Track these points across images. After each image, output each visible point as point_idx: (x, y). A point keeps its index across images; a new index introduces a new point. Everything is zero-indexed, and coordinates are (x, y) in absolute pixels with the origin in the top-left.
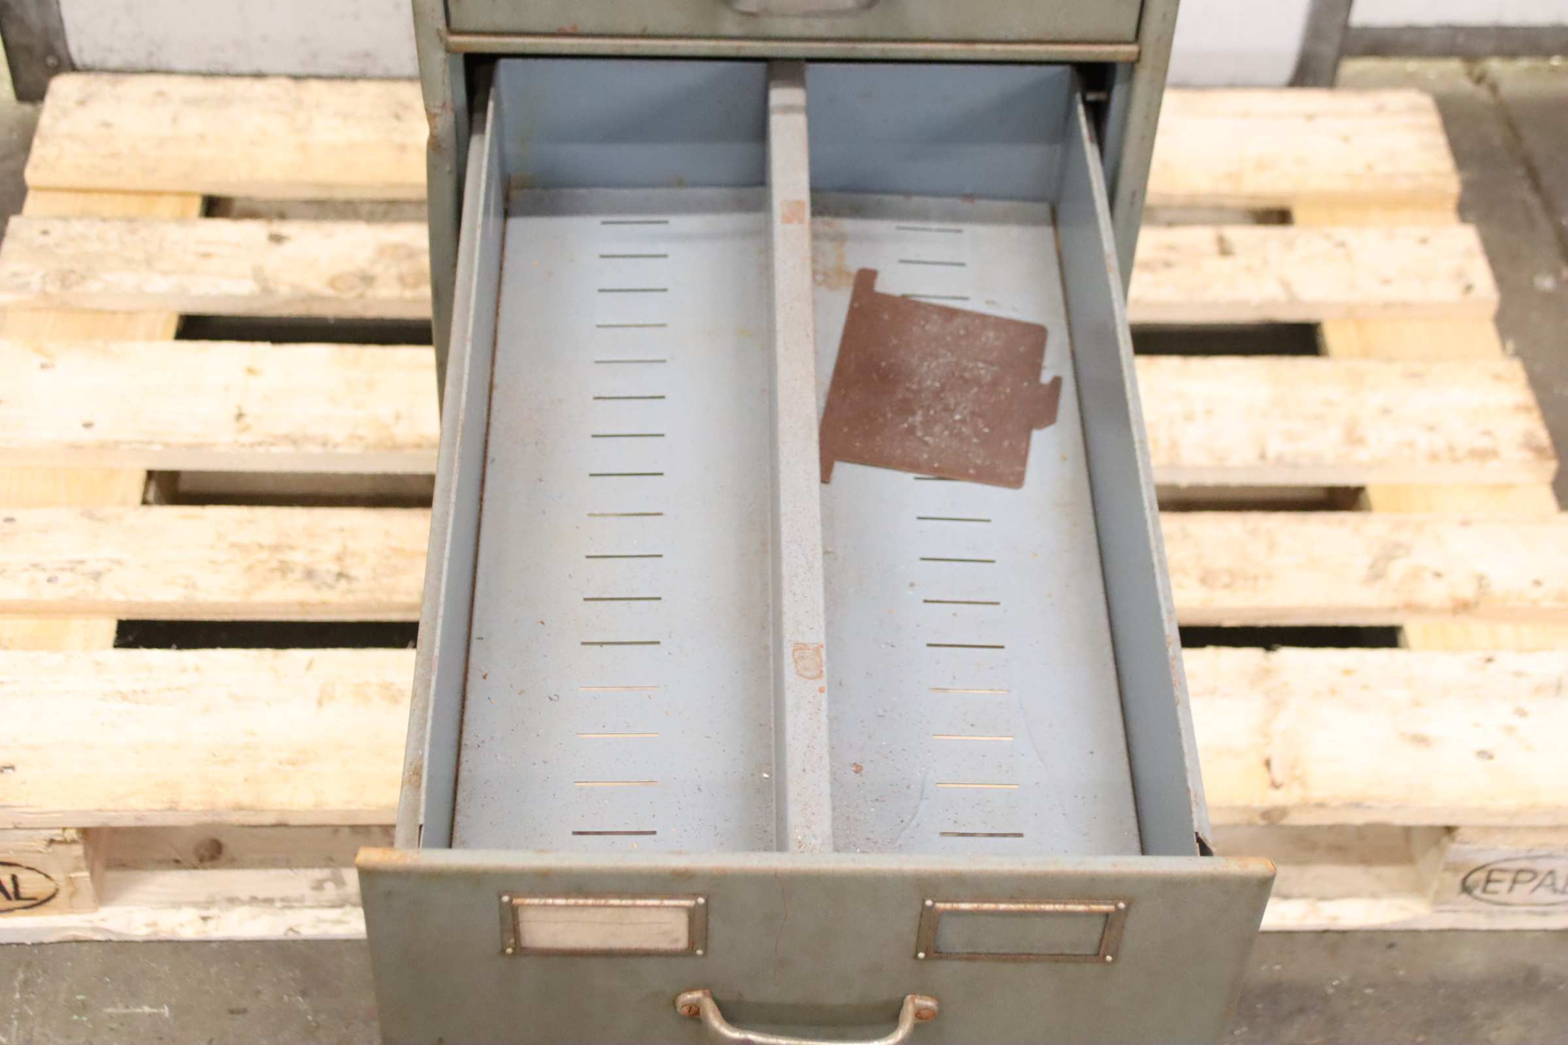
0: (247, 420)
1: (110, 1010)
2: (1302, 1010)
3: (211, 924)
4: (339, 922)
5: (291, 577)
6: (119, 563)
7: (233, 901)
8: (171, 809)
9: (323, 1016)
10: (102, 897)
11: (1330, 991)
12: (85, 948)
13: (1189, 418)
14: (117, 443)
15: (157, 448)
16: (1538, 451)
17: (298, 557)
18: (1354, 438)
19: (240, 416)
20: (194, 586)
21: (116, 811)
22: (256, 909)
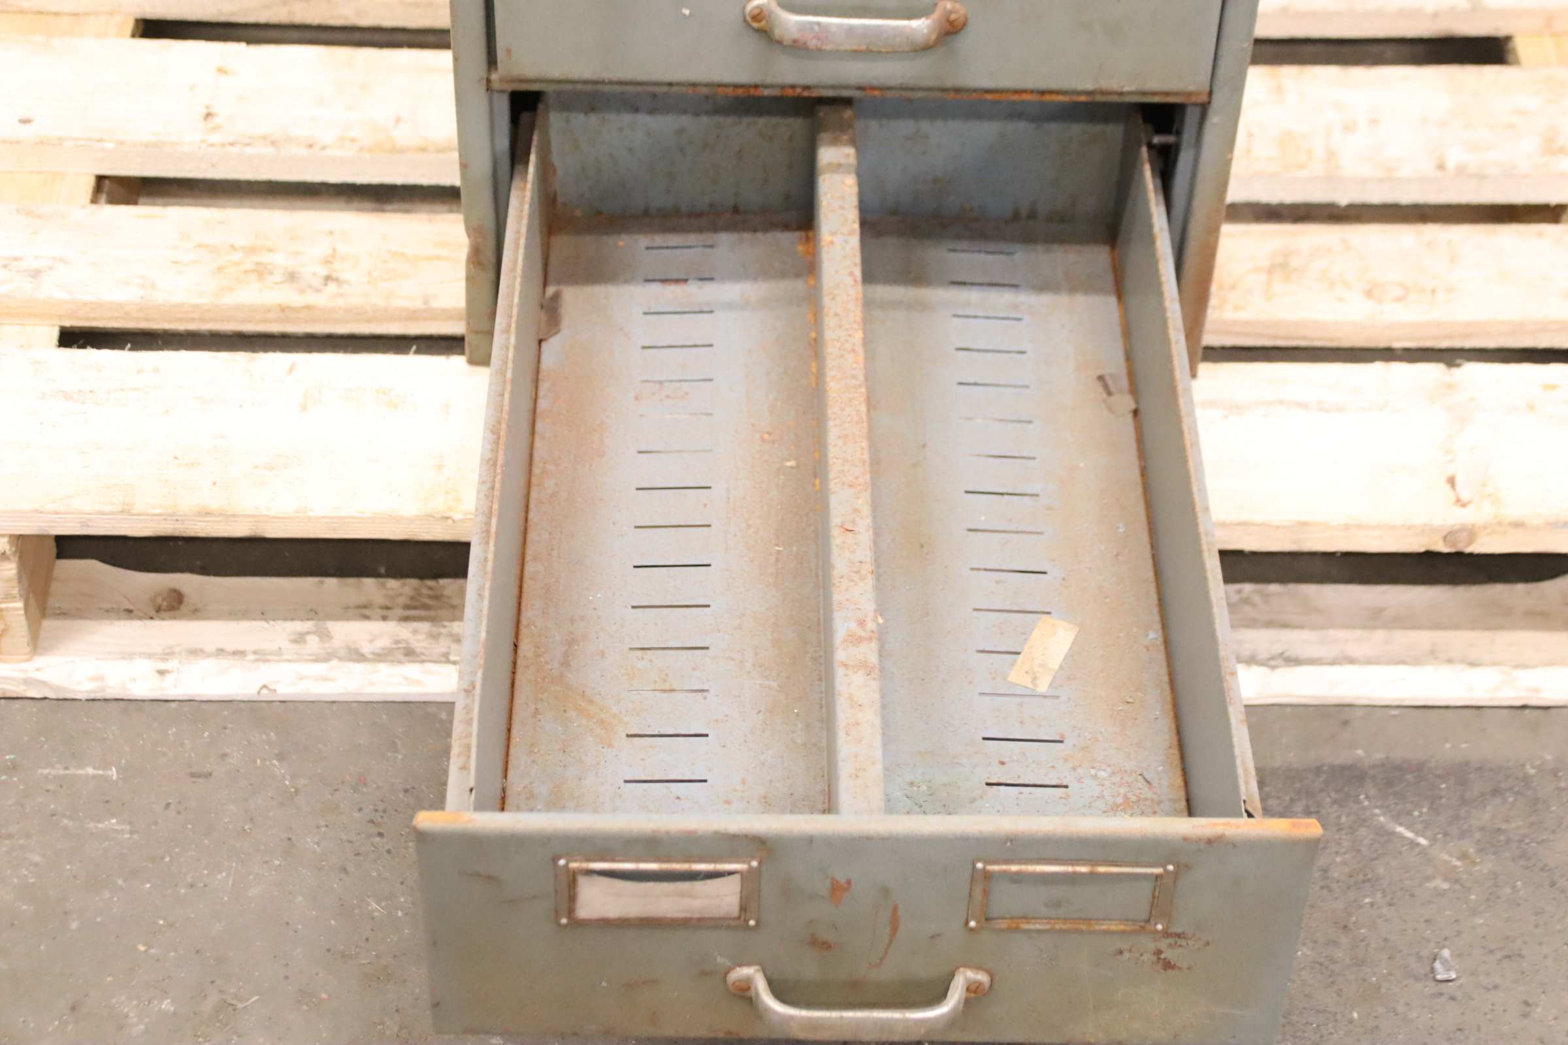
0: (217, 120)
1: (46, 771)
2: (1496, 792)
3: (169, 678)
4: (325, 679)
5: (270, 279)
6: (63, 261)
7: (196, 653)
8: (122, 512)
9: (302, 781)
10: (36, 644)
11: (1532, 772)
12: (17, 705)
13: (1349, 128)
14: (61, 140)
15: (109, 145)
17: (280, 260)
18: (1554, 148)
19: (208, 115)
21: (57, 513)
22: (224, 662)
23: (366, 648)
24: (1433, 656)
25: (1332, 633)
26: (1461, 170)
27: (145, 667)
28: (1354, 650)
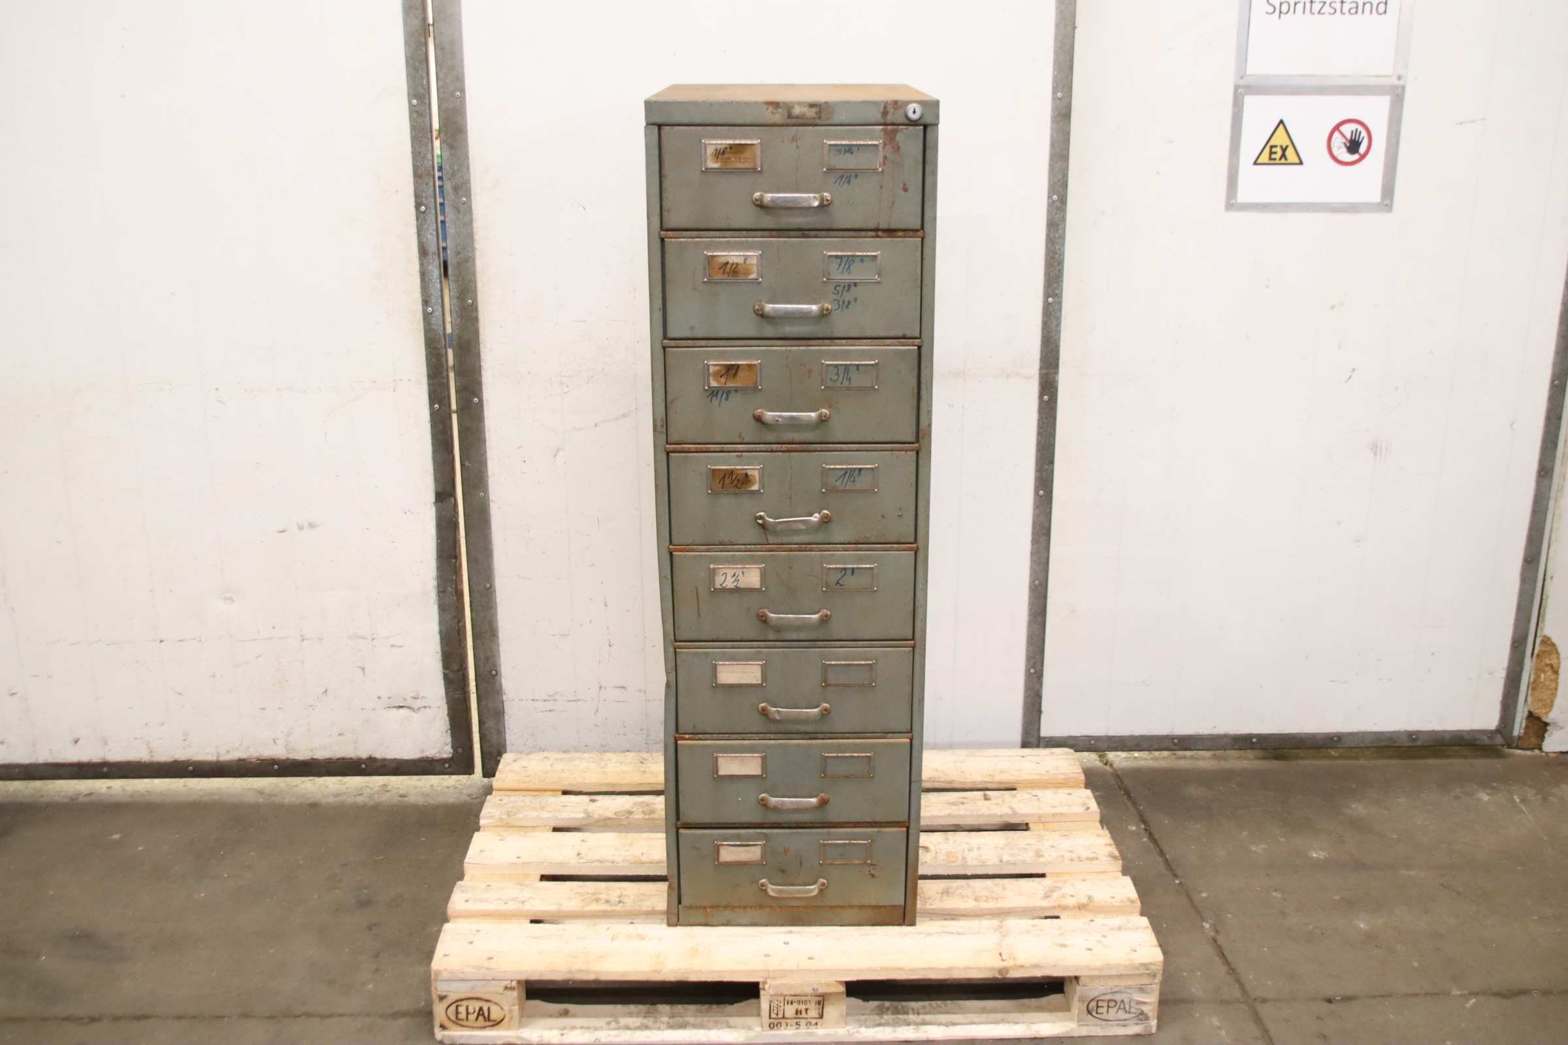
0: (581, 855)
3: (565, 1037)
4: (617, 1036)
5: (600, 902)
6: (532, 898)
7: (573, 1028)
10: (521, 1025)
13: (971, 850)
14: (530, 863)
15: (545, 865)
16: (1115, 857)
17: (603, 896)
18: (1039, 854)
19: (579, 854)
20: (561, 905)
22: (583, 1031)
23: (632, 1026)
24: (1003, 1021)
25: (968, 1015)
26: (1008, 862)
27: (556, 1032)
28: (975, 1020)
